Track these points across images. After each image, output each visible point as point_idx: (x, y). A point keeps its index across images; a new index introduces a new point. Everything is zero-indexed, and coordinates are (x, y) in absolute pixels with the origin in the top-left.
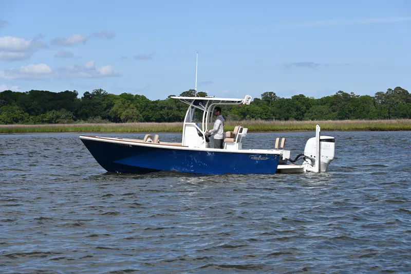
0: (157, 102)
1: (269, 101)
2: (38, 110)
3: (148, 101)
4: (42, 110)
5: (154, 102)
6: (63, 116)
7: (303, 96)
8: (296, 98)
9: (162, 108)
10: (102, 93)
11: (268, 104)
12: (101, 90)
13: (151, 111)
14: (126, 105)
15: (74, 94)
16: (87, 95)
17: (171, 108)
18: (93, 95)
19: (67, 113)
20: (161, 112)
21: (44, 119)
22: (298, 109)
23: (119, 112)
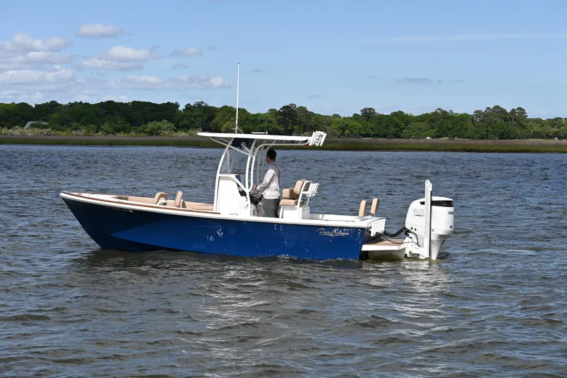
0: (257, 115)
1: (368, 117)
2: (140, 120)
3: (249, 114)
4: (143, 121)
5: (254, 115)
6: (165, 127)
7: (402, 112)
8: (395, 114)
9: (262, 121)
10: (203, 105)
11: (366, 120)
12: (202, 102)
13: (251, 124)
14: (227, 117)
15: (177, 106)
16: (188, 107)
17: (271, 122)
18: (194, 107)
19: (169, 124)
20: (261, 126)
21: (146, 130)
22: (396, 125)
23: (219, 125)
